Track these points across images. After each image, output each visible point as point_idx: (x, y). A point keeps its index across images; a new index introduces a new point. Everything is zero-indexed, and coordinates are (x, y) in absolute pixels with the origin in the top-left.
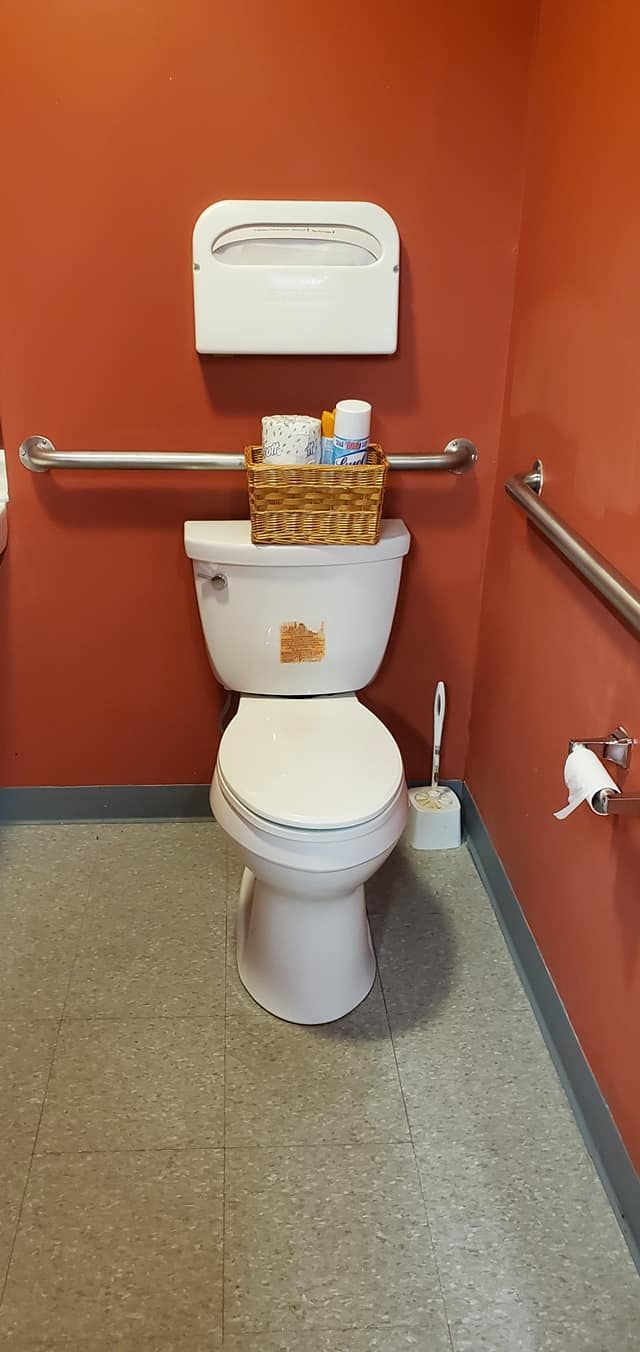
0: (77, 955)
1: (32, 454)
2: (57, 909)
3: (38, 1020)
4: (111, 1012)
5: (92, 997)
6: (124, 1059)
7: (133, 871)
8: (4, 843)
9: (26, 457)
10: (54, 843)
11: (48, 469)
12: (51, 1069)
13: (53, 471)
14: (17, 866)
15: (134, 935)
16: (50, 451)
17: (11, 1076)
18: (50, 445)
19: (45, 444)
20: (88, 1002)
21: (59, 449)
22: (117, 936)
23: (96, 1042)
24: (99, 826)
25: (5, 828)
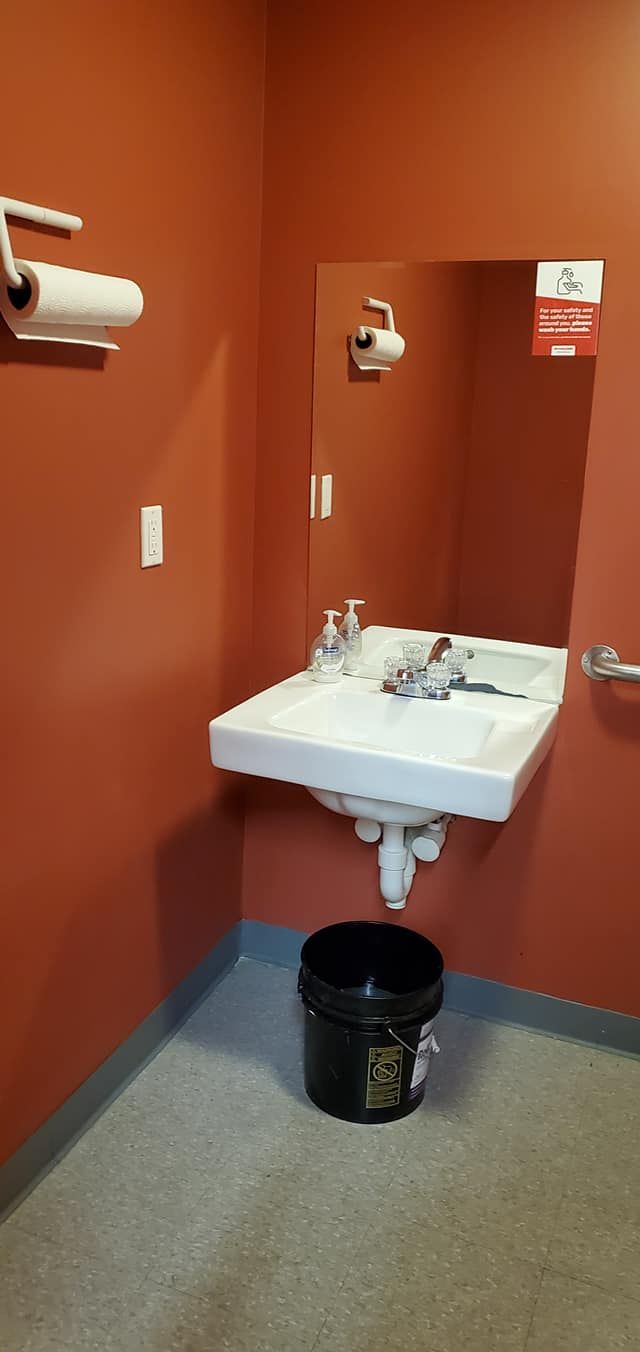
0: (564, 1196)
1: (594, 661)
2: (546, 1134)
3: (519, 1259)
4: (599, 1279)
5: (580, 1253)
6: (612, 1344)
7: (627, 1114)
8: (494, 1042)
9: (588, 664)
10: (545, 1057)
11: (608, 679)
12: (531, 1324)
13: (612, 681)
14: (506, 1073)
15: (627, 1192)
16: (614, 661)
17: (488, 1317)
18: (615, 655)
19: (609, 653)
20: (574, 1257)
21: (623, 661)
22: (609, 1188)
23: (580, 1310)
24: (593, 1051)
25: (497, 1026)
